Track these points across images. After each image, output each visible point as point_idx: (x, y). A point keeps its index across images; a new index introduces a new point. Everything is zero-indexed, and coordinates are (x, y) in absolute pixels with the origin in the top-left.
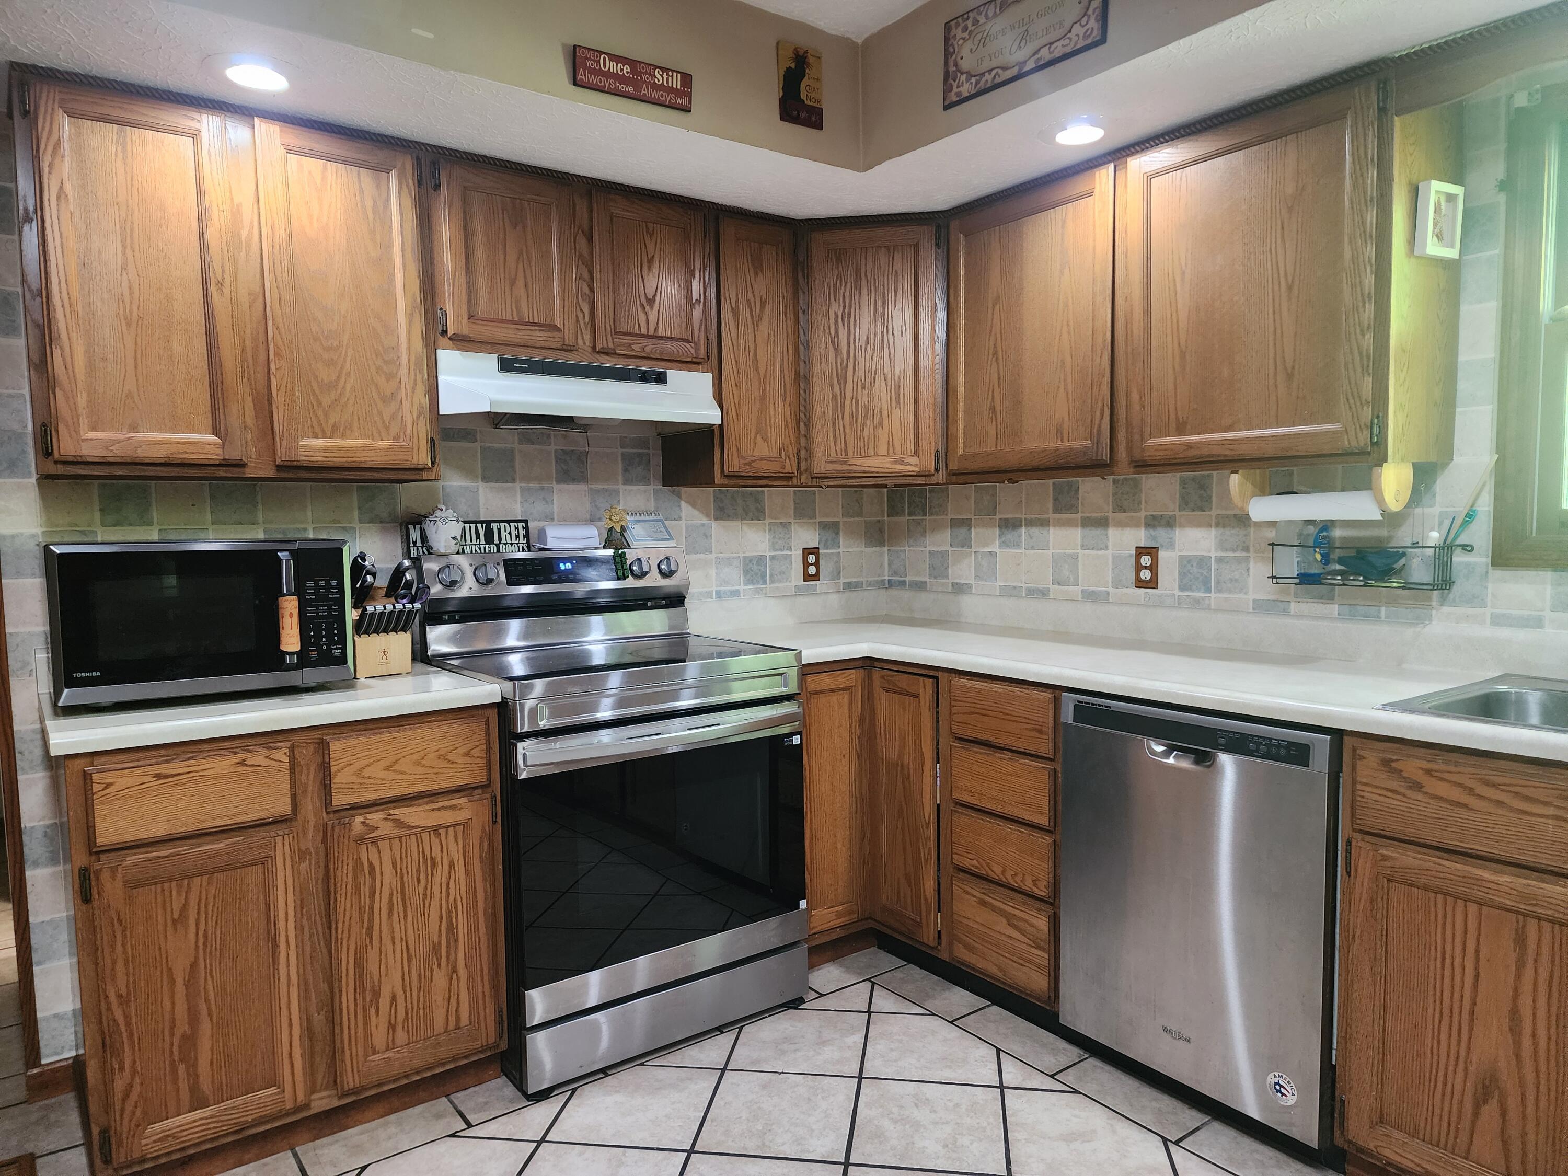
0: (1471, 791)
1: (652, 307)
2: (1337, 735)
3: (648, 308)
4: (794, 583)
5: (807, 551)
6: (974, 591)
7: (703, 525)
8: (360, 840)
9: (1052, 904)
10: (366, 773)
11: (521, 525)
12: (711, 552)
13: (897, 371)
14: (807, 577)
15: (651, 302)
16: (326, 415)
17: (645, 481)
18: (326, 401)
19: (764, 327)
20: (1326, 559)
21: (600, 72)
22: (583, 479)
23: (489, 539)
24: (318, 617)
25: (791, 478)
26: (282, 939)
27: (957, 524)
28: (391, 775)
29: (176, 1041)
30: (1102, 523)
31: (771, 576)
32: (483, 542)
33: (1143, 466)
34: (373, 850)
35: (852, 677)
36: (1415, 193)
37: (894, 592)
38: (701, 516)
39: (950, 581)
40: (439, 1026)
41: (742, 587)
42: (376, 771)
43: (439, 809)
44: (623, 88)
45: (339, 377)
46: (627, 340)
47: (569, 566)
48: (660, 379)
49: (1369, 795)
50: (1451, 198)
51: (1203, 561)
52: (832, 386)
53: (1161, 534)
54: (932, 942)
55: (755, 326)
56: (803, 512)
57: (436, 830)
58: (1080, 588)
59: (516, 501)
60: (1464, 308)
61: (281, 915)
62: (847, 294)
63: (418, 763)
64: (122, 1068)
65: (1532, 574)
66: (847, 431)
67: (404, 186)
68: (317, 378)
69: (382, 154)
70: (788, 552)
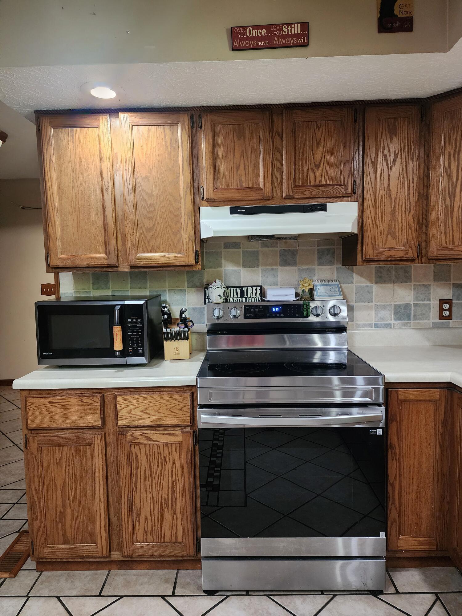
1: (318, 169)
3: (315, 169)
4: (431, 321)
5: (442, 302)
7: (367, 286)
8: (130, 443)
10: (133, 412)
11: (258, 288)
12: (372, 302)
14: (441, 317)
15: (317, 166)
16: (149, 243)
17: (331, 263)
18: (149, 236)
19: (396, 170)
21: (247, 38)
22: (295, 264)
23: (242, 295)
24: (133, 335)
25: (414, 260)
26: (97, 481)
28: (144, 415)
29: (58, 514)
31: (414, 316)
32: (239, 296)
34: (137, 448)
38: (366, 281)
40: (168, 538)
41: (393, 322)
42: (137, 412)
43: (166, 434)
44: (261, 43)
45: (154, 225)
46: (302, 189)
47: (277, 309)
48: (323, 208)
55: (389, 169)
56: (441, 278)
57: (166, 444)
59: (259, 276)
61: (97, 470)
62: (458, 140)
63: (157, 411)
64: (37, 519)
67: (184, 130)
68: (144, 226)
69: (173, 118)
70: (428, 302)
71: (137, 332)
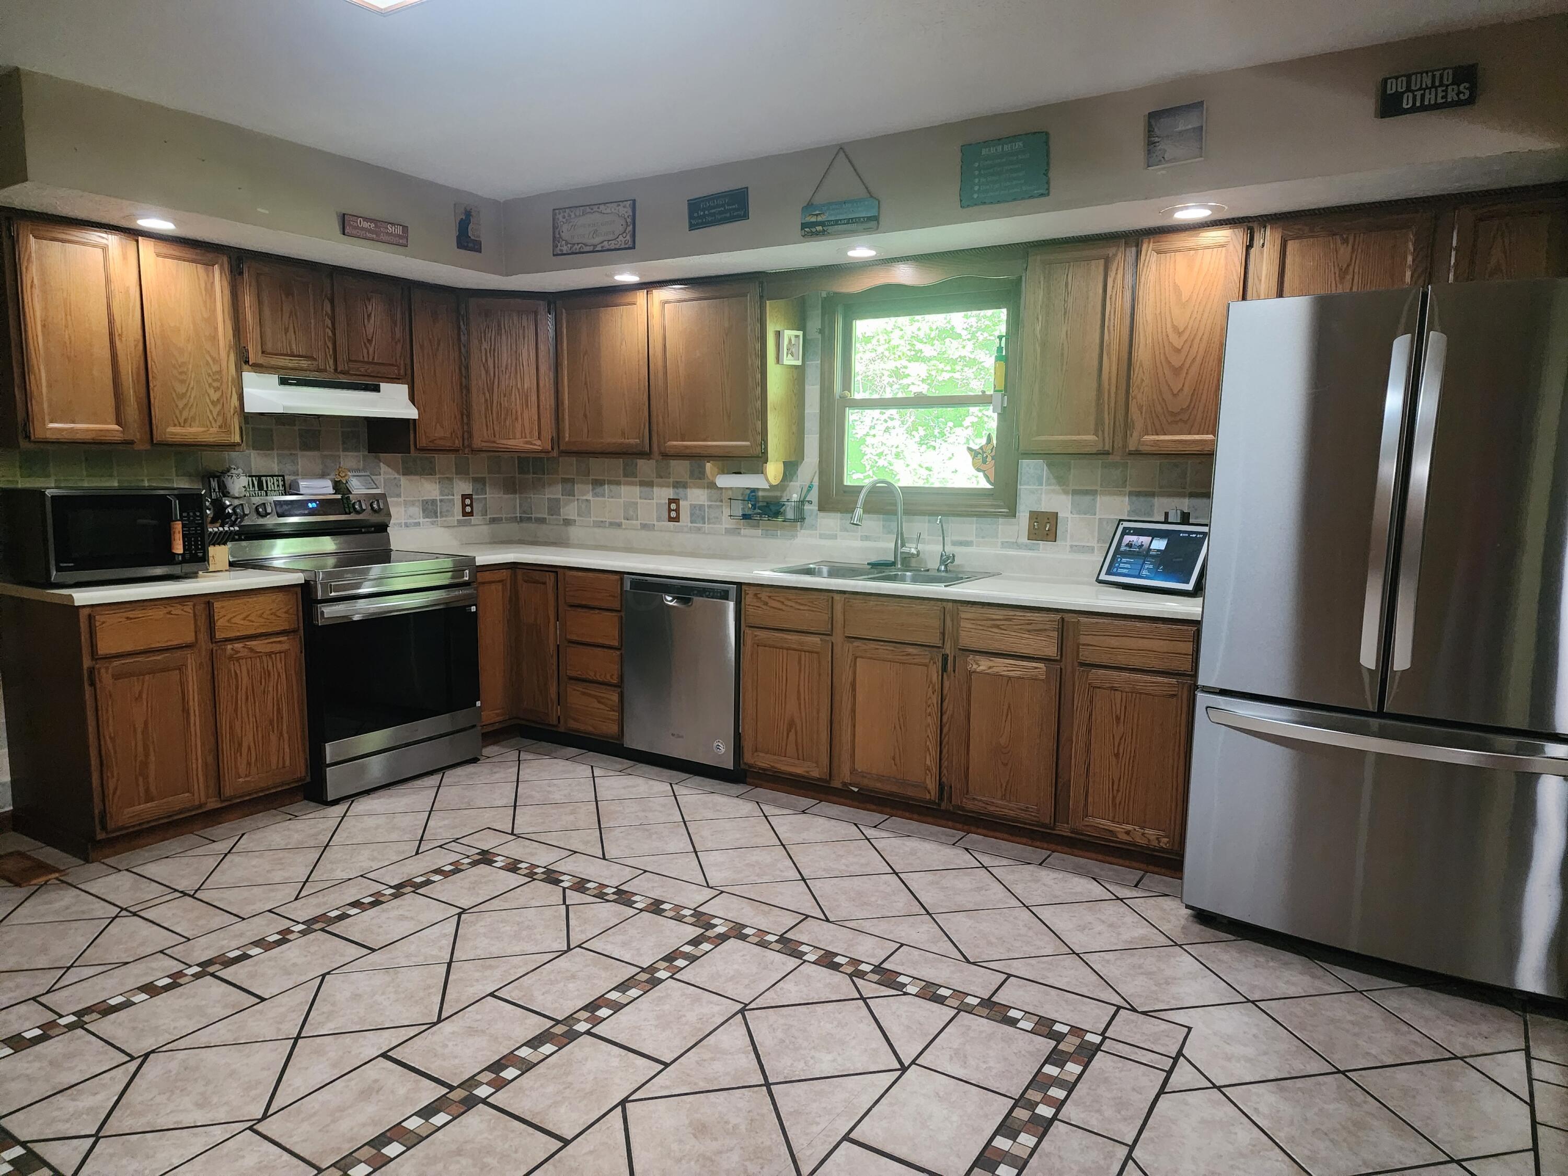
0: (783, 603)
1: (370, 344)
2: (739, 585)
3: (368, 345)
4: (456, 518)
5: (464, 497)
6: (577, 524)
7: (395, 478)
8: (231, 658)
9: (620, 687)
10: (233, 621)
11: (280, 478)
12: (402, 496)
13: (526, 387)
14: (465, 514)
15: (370, 341)
16: (181, 412)
17: (356, 449)
18: (181, 405)
19: (440, 356)
20: (754, 507)
21: (357, 228)
22: (317, 448)
23: (261, 487)
24: (189, 534)
25: (458, 450)
26: (192, 711)
27: (564, 481)
28: (247, 623)
29: (138, 765)
30: (650, 484)
31: (441, 513)
32: (257, 489)
33: (666, 456)
34: (237, 664)
35: (505, 574)
36: (778, 334)
37: (524, 525)
38: (394, 472)
39: (562, 518)
40: (274, 767)
41: (421, 520)
42: (237, 620)
43: (272, 643)
44: (369, 235)
45: (187, 391)
46: (356, 365)
47: (314, 505)
48: (376, 389)
49: (751, 610)
50: (797, 336)
51: (701, 507)
52: (484, 393)
53: (681, 490)
54: (555, 722)
55: (435, 355)
56: (462, 471)
57: (269, 654)
58: (639, 522)
59: (274, 462)
60: (807, 387)
61: (191, 697)
62: (493, 337)
63: (261, 616)
64: (113, 776)
65: (832, 515)
66: (495, 423)
67: (223, 275)
68: (175, 391)
69: (211, 256)
70: (452, 497)
71: (196, 530)
